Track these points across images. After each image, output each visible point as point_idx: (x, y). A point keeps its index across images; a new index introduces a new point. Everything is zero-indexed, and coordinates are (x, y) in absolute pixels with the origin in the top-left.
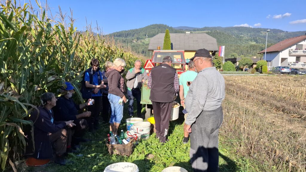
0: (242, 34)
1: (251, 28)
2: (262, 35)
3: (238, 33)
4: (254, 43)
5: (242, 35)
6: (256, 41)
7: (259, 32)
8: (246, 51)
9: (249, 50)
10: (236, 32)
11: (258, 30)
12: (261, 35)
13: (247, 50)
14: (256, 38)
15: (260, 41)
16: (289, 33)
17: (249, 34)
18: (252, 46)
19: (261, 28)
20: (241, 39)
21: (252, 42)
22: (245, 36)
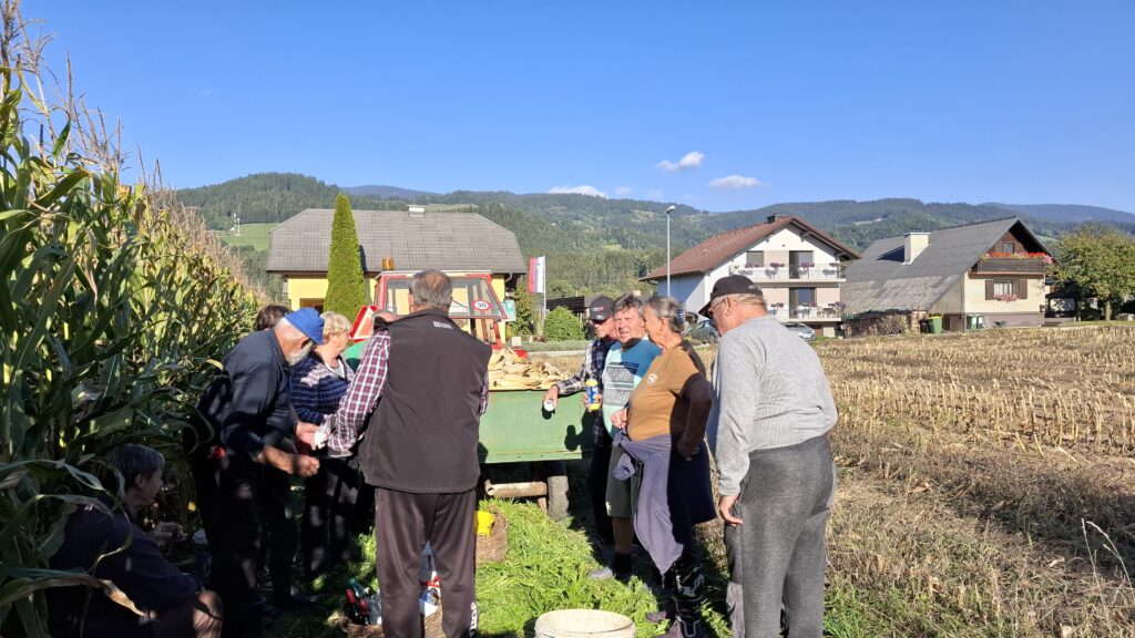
0: (577, 218)
1: (604, 199)
2: (639, 221)
3: (566, 216)
4: (616, 248)
5: (580, 222)
6: (622, 241)
7: (629, 211)
8: (596, 275)
9: (605, 271)
10: (559, 210)
11: (625, 207)
12: (634, 220)
13: (599, 271)
14: (621, 230)
15: (634, 241)
16: (714, 216)
17: (600, 218)
18: (610, 257)
19: (632, 200)
20: (575, 234)
21: (609, 244)
22: (589, 225)
